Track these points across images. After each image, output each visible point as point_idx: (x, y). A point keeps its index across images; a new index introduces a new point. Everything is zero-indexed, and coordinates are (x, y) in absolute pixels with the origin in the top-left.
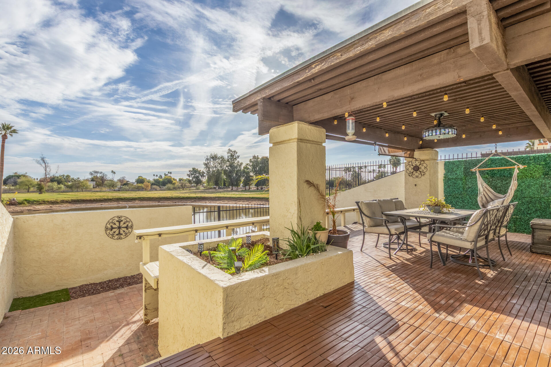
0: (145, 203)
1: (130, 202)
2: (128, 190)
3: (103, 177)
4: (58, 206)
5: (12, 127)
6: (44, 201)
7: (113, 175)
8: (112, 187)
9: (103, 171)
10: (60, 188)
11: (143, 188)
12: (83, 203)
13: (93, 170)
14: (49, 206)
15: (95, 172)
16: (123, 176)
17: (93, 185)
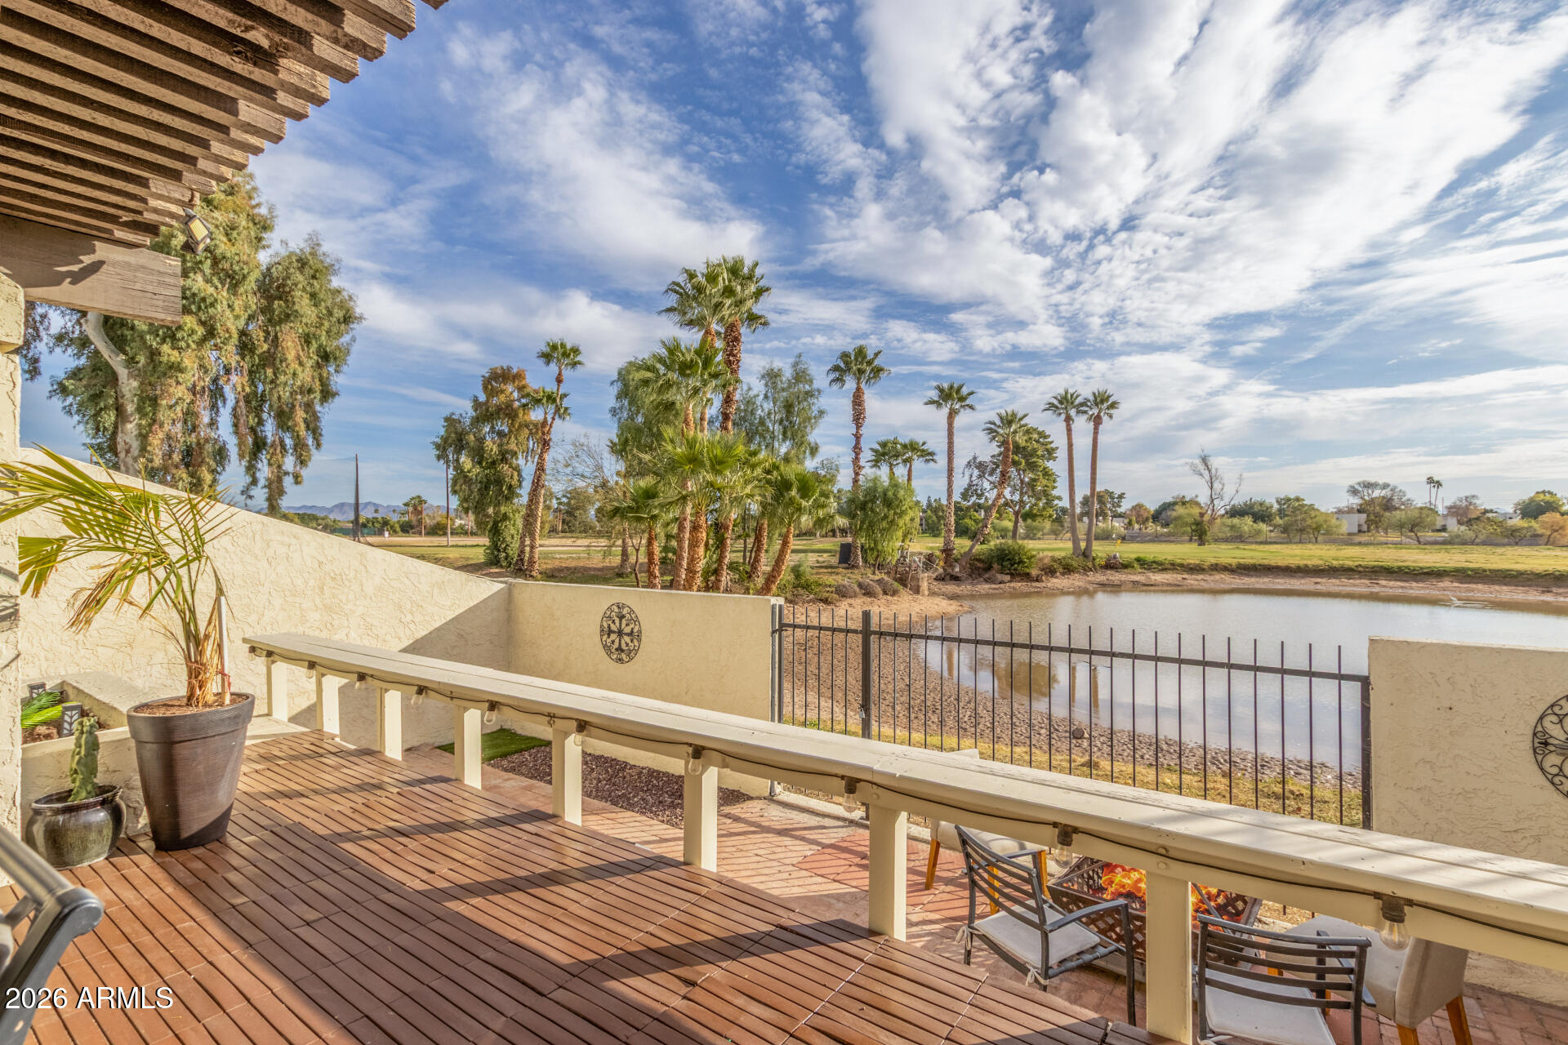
0: (1479, 590)
1: (1416, 581)
2: (1472, 543)
3: (1391, 499)
4: (1200, 577)
5: (1109, 397)
6: (1173, 564)
7: (1434, 490)
8: (1411, 531)
9: (1392, 482)
10: (1259, 532)
11: (1536, 536)
12: (1267, 576)
13: (1361, 480)
14: (1179, 577)
15: (1365, 486)
16: (1468, 494)
17: (1359, 525)
